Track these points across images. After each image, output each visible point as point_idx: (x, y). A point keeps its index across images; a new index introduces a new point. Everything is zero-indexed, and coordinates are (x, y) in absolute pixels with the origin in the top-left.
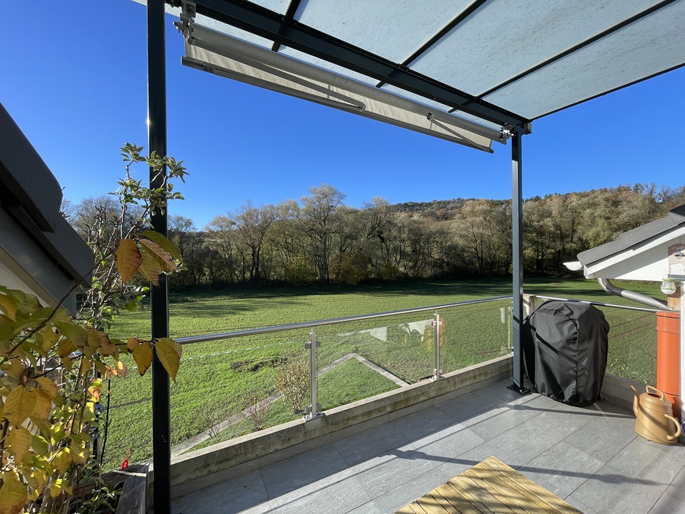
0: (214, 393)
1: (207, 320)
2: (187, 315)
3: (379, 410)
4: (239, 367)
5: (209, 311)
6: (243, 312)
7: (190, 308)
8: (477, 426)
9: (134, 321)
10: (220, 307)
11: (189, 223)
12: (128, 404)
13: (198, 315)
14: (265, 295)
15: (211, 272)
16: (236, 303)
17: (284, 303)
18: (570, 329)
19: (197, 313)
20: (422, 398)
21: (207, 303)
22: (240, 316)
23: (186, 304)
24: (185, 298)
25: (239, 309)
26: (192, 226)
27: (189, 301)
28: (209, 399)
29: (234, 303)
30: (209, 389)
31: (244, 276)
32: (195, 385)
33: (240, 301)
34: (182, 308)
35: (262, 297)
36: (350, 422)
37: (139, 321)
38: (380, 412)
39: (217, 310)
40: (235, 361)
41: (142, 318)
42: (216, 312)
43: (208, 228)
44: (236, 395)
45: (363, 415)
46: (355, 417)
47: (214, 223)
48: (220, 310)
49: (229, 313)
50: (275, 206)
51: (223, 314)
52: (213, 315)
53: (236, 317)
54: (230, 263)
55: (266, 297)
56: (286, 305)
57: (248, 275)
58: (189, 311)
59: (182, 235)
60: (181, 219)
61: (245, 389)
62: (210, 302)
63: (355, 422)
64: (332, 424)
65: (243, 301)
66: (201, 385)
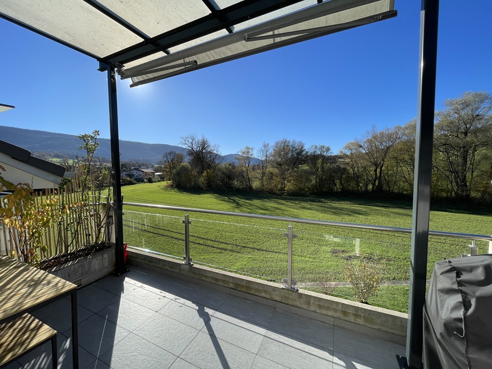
0: (313, 263)
1: (329, 216)
2: (318, 210)
3: (224, 281)
4: (336, 253)
5: (333, 210)
6: (357, 215)
7: (321, 206)
8: (275, 342)
9: (290, 209)
10: (341, 209)
11: (328, 149)
12: (271, 251)
13: (325, 212)
14: (382, 204)
15: (341, 184)
16: (354, 208)
17: (399, 214)
18: (455, 308)
19: (325, 211)
20: (263, 295)
21: (334, 205)
22: (354, 217)
23: (320, 204)
24: (321, 200)
25: (355, 213)
26: (330, 151)
27: (323, 202)
28: (308, 265)
29: (353, 208)
30: (311, 260)
31: (367, 188)
32: (305, 254)
33: (358, 207)
34: (317, 205)
35: (379, 206)
36: (204, 278)
37: (292, 210)
38: (224, 283)
39: (339, 211)
40: (335, 248)
41: (293, 208)
42: (337, 212)
43: (342, 152)
44: (326, 271)
45: (212, 278)
46: (207, 277)
47: (346, 148)
48: (341, 211)
49: (346, 214)
50: (403, 126)
51: (342, 214)
52: (335, 213)
53: (351, 218)
54: (357, 178)
55: (383, 206)
56: (400, 216)
57: (370, 187)
58: (320, 208)
59: (323, 157)
60: (323, 147)
61: (334, 270)
62: (336, 204)
63: (206, 279)
64: (193, 272)
65: (360, 207)
66: (308, 256)
